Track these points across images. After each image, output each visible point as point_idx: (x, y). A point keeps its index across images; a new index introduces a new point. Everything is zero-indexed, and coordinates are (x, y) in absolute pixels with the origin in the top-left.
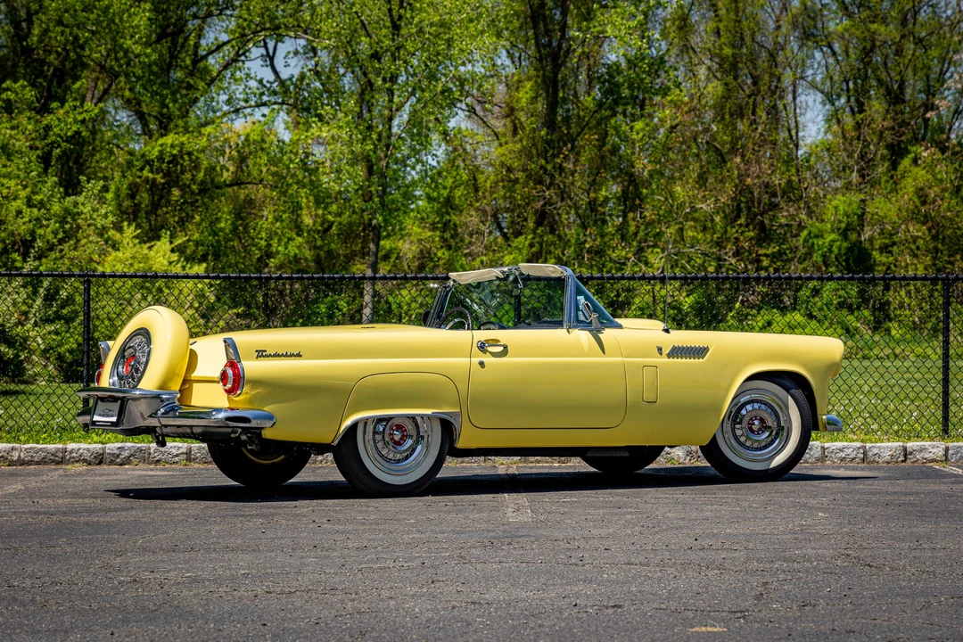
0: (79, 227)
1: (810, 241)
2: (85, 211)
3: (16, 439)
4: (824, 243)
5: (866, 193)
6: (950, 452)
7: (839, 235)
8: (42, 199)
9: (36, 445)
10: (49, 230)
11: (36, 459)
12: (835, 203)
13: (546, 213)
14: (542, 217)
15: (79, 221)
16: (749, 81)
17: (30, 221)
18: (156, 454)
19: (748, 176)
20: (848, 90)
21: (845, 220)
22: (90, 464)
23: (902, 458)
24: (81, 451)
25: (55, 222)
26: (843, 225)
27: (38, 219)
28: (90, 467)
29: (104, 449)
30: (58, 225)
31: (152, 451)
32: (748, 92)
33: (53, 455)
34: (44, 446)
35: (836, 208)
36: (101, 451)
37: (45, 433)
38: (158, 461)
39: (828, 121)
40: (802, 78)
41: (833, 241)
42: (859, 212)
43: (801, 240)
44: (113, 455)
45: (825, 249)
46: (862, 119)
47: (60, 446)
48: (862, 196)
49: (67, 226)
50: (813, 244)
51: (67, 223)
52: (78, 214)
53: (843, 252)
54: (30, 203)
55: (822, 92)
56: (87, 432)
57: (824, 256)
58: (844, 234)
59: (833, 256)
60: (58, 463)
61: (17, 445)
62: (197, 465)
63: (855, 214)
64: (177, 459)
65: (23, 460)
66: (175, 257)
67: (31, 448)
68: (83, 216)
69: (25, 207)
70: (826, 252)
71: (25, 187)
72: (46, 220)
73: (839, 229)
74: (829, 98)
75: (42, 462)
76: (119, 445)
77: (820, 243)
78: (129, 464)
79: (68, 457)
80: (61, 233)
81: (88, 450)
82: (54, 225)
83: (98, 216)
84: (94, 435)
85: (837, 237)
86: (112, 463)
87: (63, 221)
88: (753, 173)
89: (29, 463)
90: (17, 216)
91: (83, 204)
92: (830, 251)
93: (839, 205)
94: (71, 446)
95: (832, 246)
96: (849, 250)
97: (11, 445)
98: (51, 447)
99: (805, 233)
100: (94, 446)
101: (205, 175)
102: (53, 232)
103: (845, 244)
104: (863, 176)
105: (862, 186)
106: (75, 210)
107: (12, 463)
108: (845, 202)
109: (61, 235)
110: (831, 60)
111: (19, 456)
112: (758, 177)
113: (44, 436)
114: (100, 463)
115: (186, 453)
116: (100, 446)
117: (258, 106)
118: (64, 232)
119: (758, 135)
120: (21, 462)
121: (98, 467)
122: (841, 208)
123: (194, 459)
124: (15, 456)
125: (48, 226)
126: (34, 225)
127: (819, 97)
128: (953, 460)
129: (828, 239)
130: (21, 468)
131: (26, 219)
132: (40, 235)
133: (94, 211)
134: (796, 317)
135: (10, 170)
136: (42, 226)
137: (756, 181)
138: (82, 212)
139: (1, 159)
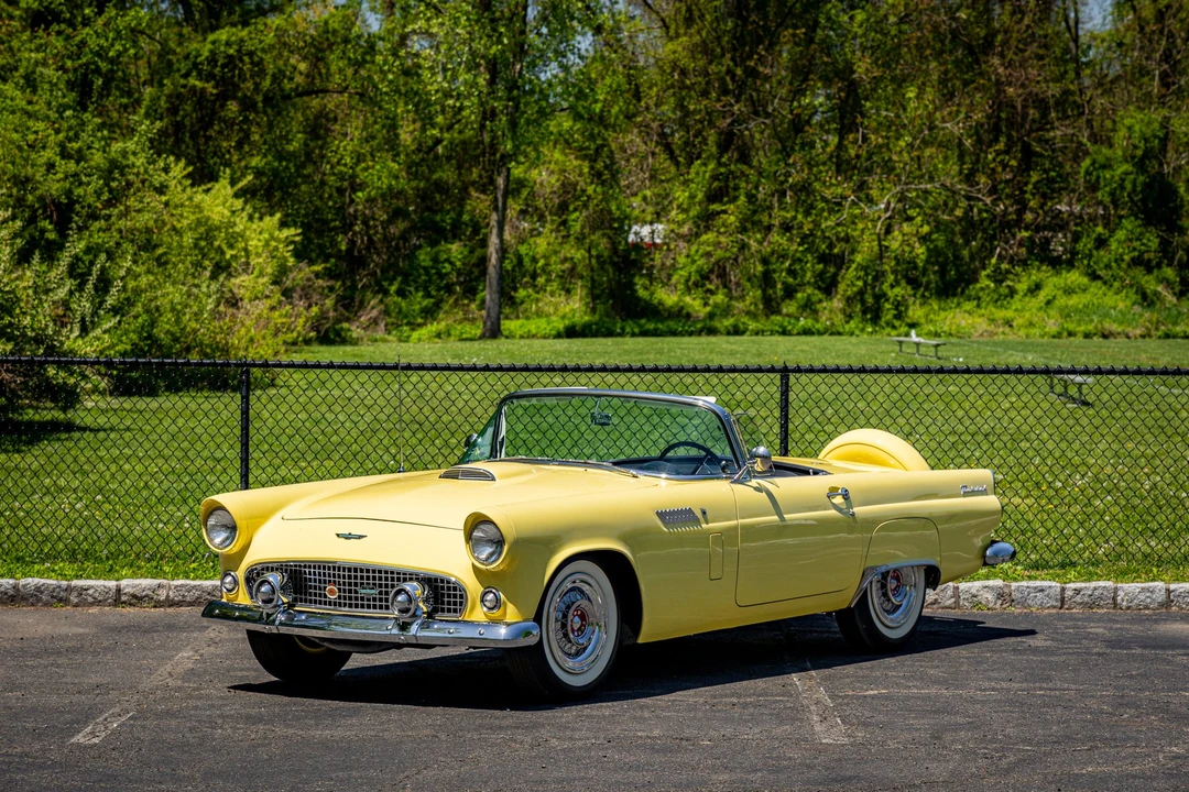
0: (130, 185)
1: (1095, 173)
2: (138, 164)
3: (157, 572)
4: (1113, 176)
5: (1170, 108)
7: (1134, 165)
8: (80, 148)
9: (188, 582)
10: (90, 189)
11: (188, 599)
12: (1127, 122)
13: (735, 134)
14: (728, 140)
15: (131, 177)
17: (66, 177)
19: (1010, 84)
21: (1142, 145)
25: (99, 178)
26: (1139, 153)
27: (76, 175)
30: (101, 182)
33: (209, 594)
34: (197, 582)
35: (1130, 128)
37: (194, 562)
41: (1127, 173)
42: (1161, 134)
43: (1082, 171)
45: (1115, 185)
47: (218, 583)
48: (1166, 112)
49: (114, 184)
50: (1098, 177)
51: (114, 179)
52: (128, 166)
53: (1139, 189)
54: (64, 153)
57: (1112, 194)
58: (1141, 165)
59: (1126, 194)
61: (164, 582)
63: (1156, 137)
65: (173, 600)
66: (239, 203)
67: (182, 586)
68: (135, 170)
69: (58, 159)
70: (1115, 189)
71: (58, 131)
72: (86, 175)
73: (1133, 157)
75: (196, 603)
77: (1108, 176)
80: (107, 194)
82: (96, 182)
85: (1131, 168)
87: (108, 176)
88: (1017, 80)
89: (179, 604)
90: (48, 171)
91: (134, 154)
92: (1122, 187)
93: (1134, 124)
95: (1123, 180)
96: (1146, 185)
97: (157, 582)
98: (207, 583)
99: (1087, 162)
101: (272, 83)
102: (95, 192)
103: (1141, 178)
104: (1166, 85)
105: (1166, 98)
106: (124, 162)
107: (158, 604)
108: (1142, 121)
109: (105, 196)
111: (168, 596)
112: (1023, 86)
113: (193, 565)
118: (111, 191)
119: (1024, 28)
120: (170, 603)
122: (1137, 128)
124: (162, 595)
125: (89, 184)
126: (72, 183)
129: (1119, 171)
130: (170, 610)
131: (60, 176)
132: (79, 196)
133: (149, 163)
134: (1075, 277)
135: (37, 107)
136: (81, 184)
137: (1020, 91)
138: (133, 165)
139: (24, 92)
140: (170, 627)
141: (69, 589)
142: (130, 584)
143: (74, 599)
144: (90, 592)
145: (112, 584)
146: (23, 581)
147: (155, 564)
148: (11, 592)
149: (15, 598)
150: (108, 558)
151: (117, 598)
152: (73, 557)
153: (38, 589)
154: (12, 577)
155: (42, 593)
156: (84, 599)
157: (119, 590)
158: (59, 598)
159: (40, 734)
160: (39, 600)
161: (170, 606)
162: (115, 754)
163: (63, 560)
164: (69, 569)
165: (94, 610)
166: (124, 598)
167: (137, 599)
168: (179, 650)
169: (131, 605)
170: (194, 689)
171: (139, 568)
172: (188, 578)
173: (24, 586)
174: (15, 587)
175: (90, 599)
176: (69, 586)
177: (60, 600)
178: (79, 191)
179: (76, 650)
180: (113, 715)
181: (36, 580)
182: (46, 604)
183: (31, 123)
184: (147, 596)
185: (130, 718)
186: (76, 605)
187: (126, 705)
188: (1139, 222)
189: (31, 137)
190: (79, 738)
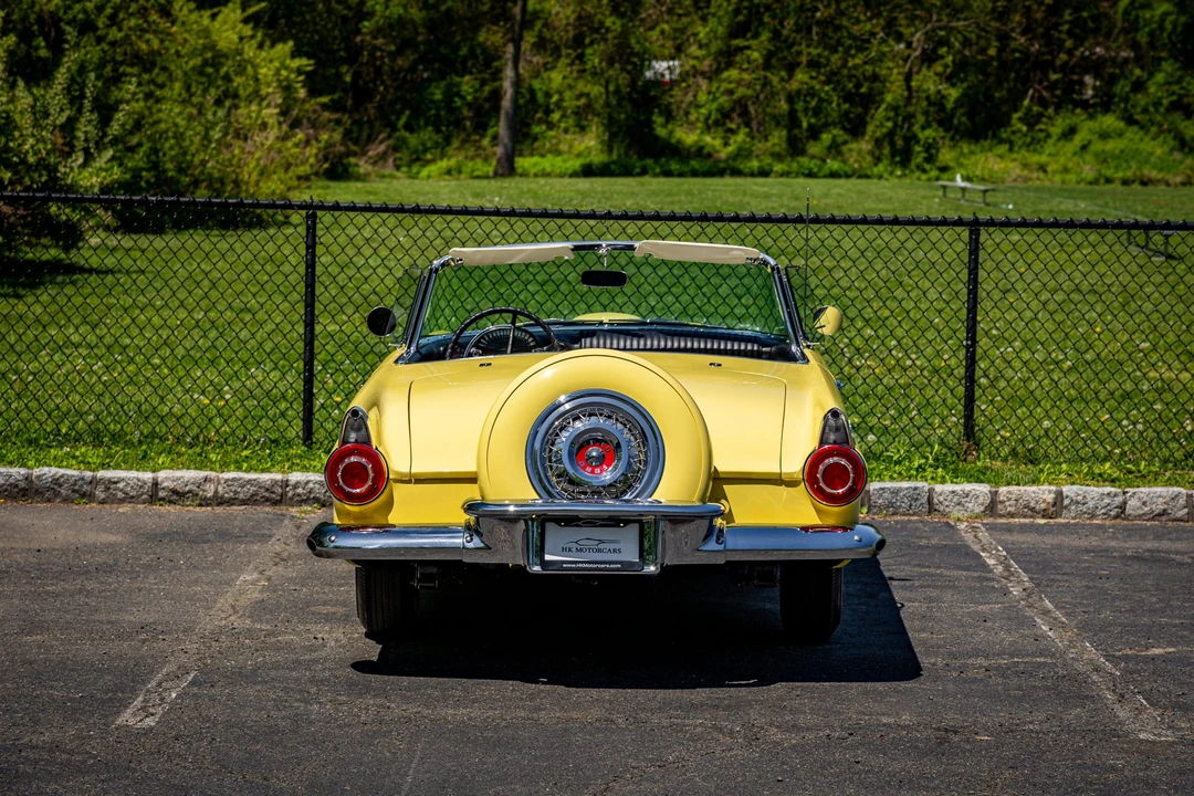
1: (1134, 13)
3: (201, 462)
4: (1153, 16)
7: (1175, 5)
9: (241, 474)
10: (92, 5)
11: (241, 496)
22: (324, 506)
24: (311, 485)
33: (267, 490)
34: (252, 475)
37: (246, 448)
41: (1166, 14)
43: (1120, 11)
45: (1154, 26)
47: (279, 477)
50: (1137, 17)
53: (1179, 29)
56: (310, 447)
57: (1152, 34)
59: (1165, 35)
60: (275, 503)
61: (212, 474)
65: (222, 497)
67: (234, 480)
70: (1154, 30)
75: (251, 500)
77: (1147, 16)
79: (290, 494)
85: (1171, 8)
89: (231, 502)
92: (1161, 28)
94: (295, 477)
95: (1163, 20)
96: (1186, 25)
97: (202, 474)
98: (265, 477)
99: (1125, 2)
102: (97, 7)
103: (1183, 19)
107: (204, 502)
109: (108, 14)
111: (216, 492)
113: (245, 453)
118: (115, 7)
120: (219, 501)
124: (210, 490)
129: (1159, 11)
130: (219, 510)
134: (1109, 121)
140: (224, 535)
141: (94, 482)
142: (169, 476)
143: (100, 494)
144: (121, 485)
145: (147, 476)
146: (36, 472)
147: (198, 450)
148: (22, 485)
149: (25, 492)
150: (140, 442)
151: (154, 494)
152: (97, 439)
153: (56, 481)
154: (24, 465)
155: (60, 486)
156: (114, 495)
157: (155, 484)
158: (82, 493)
159: (74, 710)
160: (57, 494)
161: (219, 504)
162: (179, 747)
163: (85, 444)
164: (94, 455)
165: (125, 508)
166: (162, 494)
167: (178, 496)
168: (239, 570)
169: (171, 502)
170: (270, 634)
171: (180, 455)
172: (239, 469)
173: (38, 477)
174: (27, 478)
175: (120, 495)
176: (94, 478)
177: (83, 495)
178: (79, 7)
179: (109, 569)
180: (170, 677)
181: (54, 470)
182: (66, 500)
184: (190, 491)
185: (193, 683)
186: (103, 502)
187: (183, 658)
188: (1177, 65)
190: (127, 718)
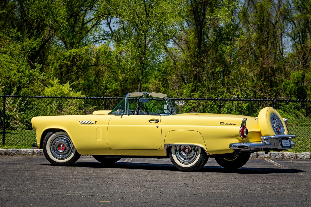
0: (35, 79)
1: (285, 86)
2: (37, 74)
4: (290, 87)
5: (304, 70)
6: (271, 155)
7: (295, 84)
8: (23, 70)
10: (25, 80)
12: (293, 74)
13: (197, 76)
14: (196, 77)
15: (35, 77)
16: (266, 33)
17: (19, 77)
18: (23, 152)
19: (265, 64)
20: (299, 36)
21: (297, 79)
23: (256, 157)
25: (27, 78)
26: (296, 81)
27: (21, 77)
28: (3, 156)
29: (7, 150)
30: (28, 78)
31: (22, 151)
32: (265, 37)
36: (6, 151)
38: (24, 154)
39: (293, 46)
40: (284, 32)
41: (293, 86)
42: (302, 77)
43: (282, 86)
44: (10, 152)
45: (290, 89)
46: (304, 46)
48: (303, 71)
49: (31, 79)
50: (286, 87)
51: (31, 78)
53: (296, 90)
54: (19, 71)
55: (291, 37)
57: (290, 91)
58: (297, 84)
59: (293, 91)
62: (36, 156)
63: (300, 77)
64: (30, 154)
66: (71, 89)
68: (36, 76)
69: (17, 73)
70: (290, 90)
71: (18, 66)
72: (24, 77)
73: (295, 82)
74: (294, 39)
76: (12, 149)
77: (289, 87)
78: (15, 155)
80: (29, 81)
81: (2, 151)
82: (26, 79)
83: (41, 76)
84: (5, 146)
85: (294, 85)
86: (9, 155)
87: (29, 77)
88: (266, 63)
90: (14, 75)
91: (36, 72)
92: (292, 90)
95: (292, 88)
96: (298, 89)
99: (284, 83)
100: (4, 149)
101: (84, 62)
102: (26, 81)
103: (297, 87)
104: (303, 65)
105: (303, 68)
106: (34, 74)
108: (297, 73)
109: (29, 82)
110: (294, 26)
112: (268, 65)
114: (6, 155)
115: (33, 152)
116: (6, 149)
117: (103, 39)
118: (30, 80)
119: (268, 51)
121: (5, 156)
122: (296, 75)
123: (35, 154)
125: (24, 79)
126: (20, 79)
127: (290, 39)
128: (272, 158)
129: (291, 86)
131: (17, 77)
132: (22, 82)
133: (39, 74)
134: (281, 111)
135: (12, 60)
136: (22, 79)
137: (267, 66)
138: (36, 75)
139: (9, 57)
178: (22, 81)
183: (11, 64)
188: (296, 98)
189: (11, 67)
